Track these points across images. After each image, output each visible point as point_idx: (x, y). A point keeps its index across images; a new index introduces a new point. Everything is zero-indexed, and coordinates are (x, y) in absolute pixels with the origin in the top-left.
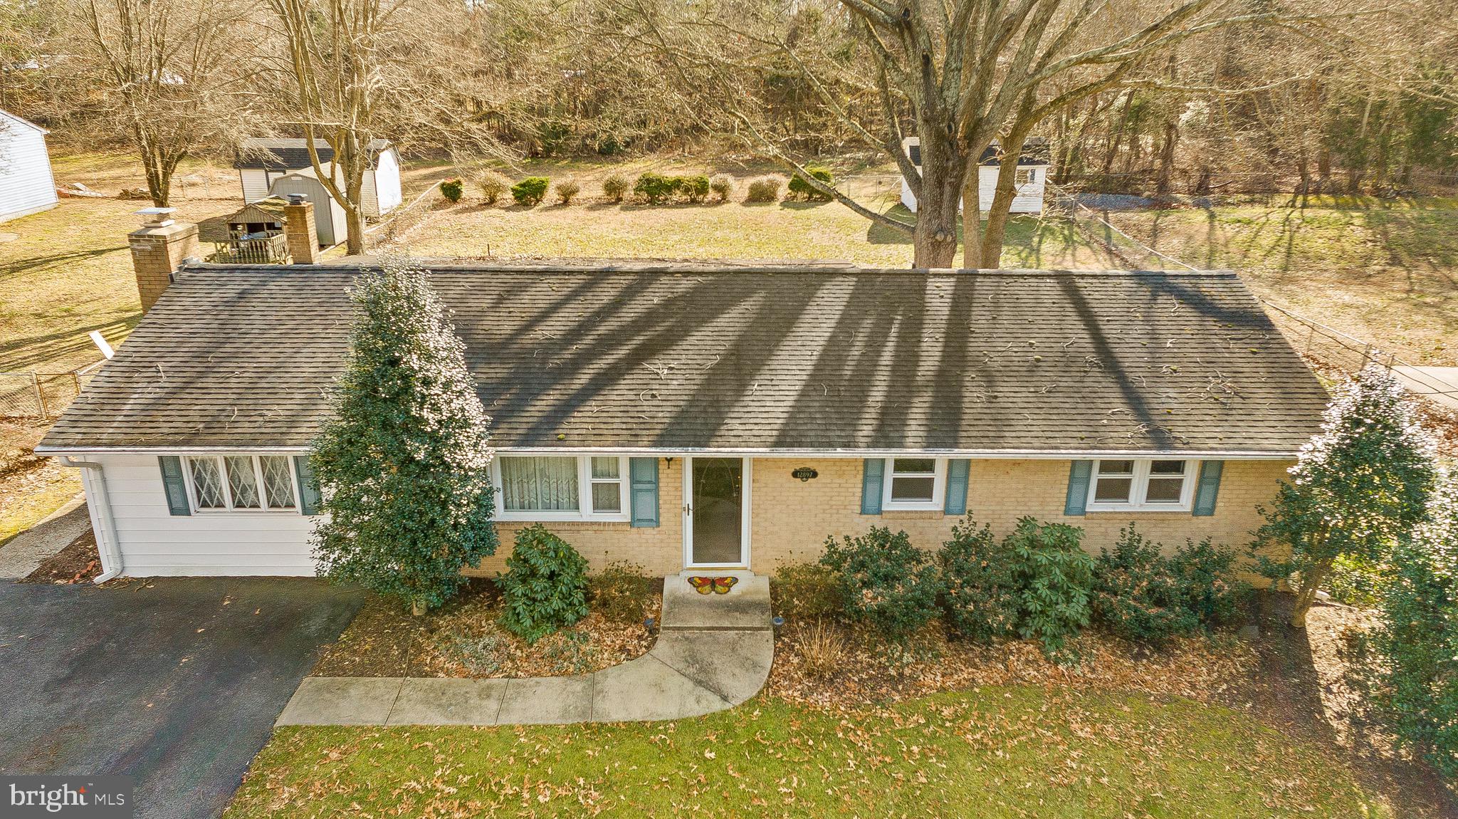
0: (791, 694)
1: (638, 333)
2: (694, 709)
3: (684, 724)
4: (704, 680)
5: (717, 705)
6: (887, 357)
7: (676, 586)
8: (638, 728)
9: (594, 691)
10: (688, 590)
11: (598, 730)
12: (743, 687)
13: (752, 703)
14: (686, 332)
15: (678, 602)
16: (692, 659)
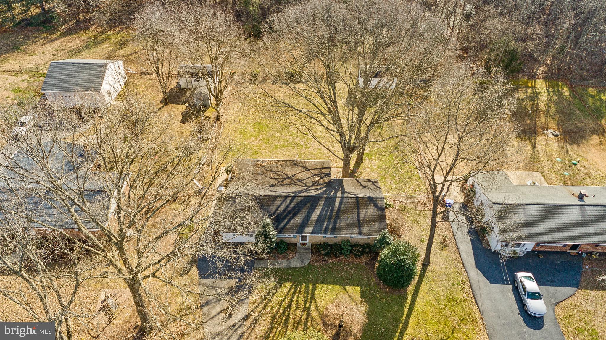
0: (312, 263)
1: (294, 210)
2: (301, 266)
3: (300, 268)
4: (302, 261)
5: (304, 265)
6: (327, 217)
7: (299, 245)
8: (295, 268)
9: (289, 263)
10: (300, 245)
11: (290, 268)
12: (307, 262)
13: (308, 265)
14: (300, 210)
15: (299, 248)
16: (301, 258)
